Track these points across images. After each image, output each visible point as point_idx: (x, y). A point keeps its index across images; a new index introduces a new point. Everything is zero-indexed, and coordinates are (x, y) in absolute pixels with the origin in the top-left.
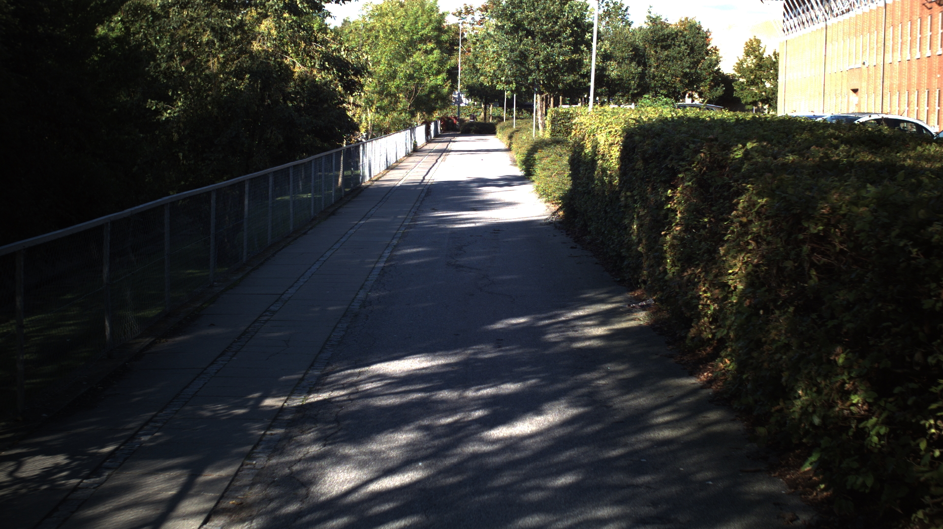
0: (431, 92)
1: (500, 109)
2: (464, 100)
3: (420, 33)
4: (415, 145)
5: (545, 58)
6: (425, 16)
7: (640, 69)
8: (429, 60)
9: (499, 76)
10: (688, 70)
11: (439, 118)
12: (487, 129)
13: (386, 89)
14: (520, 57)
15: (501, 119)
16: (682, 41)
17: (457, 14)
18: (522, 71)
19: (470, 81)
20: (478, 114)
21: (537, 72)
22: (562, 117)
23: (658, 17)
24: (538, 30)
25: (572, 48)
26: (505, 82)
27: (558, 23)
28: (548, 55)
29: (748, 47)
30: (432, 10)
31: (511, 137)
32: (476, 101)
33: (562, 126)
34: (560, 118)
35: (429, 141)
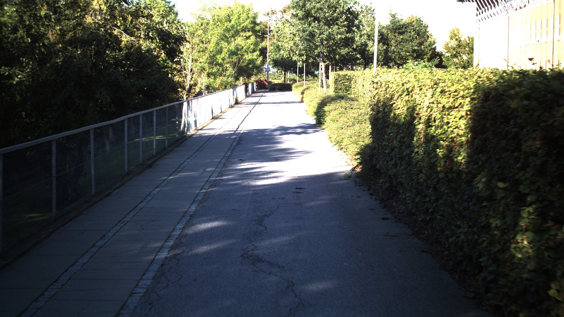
0: (249, 64)
1: (294, 74)
2: (271, 69)
3: (242, 25)
4: (237, 100)
5: (328, 37)
6: (245, 14)
7: (385, 47)
8: (247, 43)
9: (295, 51)
10: (416, 48)
11: (255, 81)
12: (285, 87)
13: (215, 60)
14: (310, 36)
15: (295, 81)
16: (411, 29)
17: (266, 14)
18: (311, 46)
19: (275, 56)
20: (280, 78)
21: (322, 46)
22: (343, 78)
23: (396, 14)
24: (322, 16)
25: (347, 29)
26: (299, 55)
27: (337, 12)
28: (329, 34)
29: (451, 34)
30: (249, 10)
31: (303, 93)
32: (279, 70)
33: (342, 85)
34: (341, 79)
35: (247, 96)
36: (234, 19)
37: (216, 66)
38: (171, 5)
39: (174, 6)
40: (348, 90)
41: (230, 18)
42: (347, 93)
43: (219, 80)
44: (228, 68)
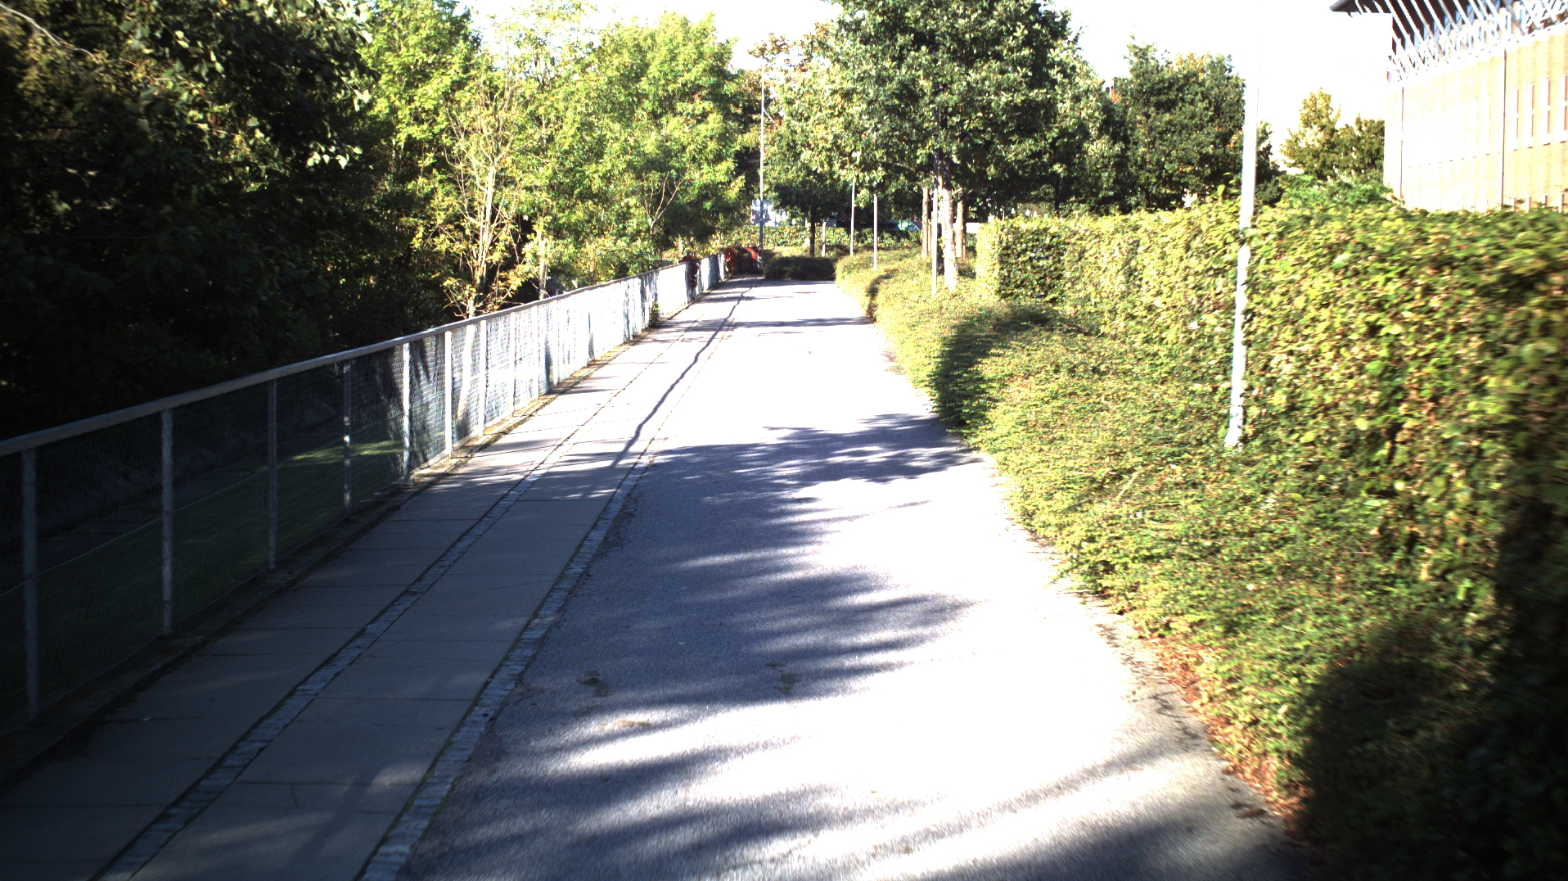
0: (703, 197)
1: (841, 230)
2: (773, 215)
3: (681, 80)
4: (655, 315)
5: (963, 100)
6: (691, 45)
7: (1117, 148)
8: (698, 134)
9: (848, 150)
10: (1211, 150)
12: (815, 270)
13: (580, 182)
14: (899, 97)
15: (843, 251)
16: (1197, 94)
17: (757, 52)
18: (906, 133)
19: (783, 176)
20: (799, 241)
21: (942, 133)
22: (1030, 244)
23: (1149, 46)
24: (944, 29)
25: (1030, 74)
26: (861, 163)
27: (995, 13)
28: (968, 91)
29: (1308, 110)
30: (704, 33)
31: (873, 292)
32: (793, 216)
33: (1029, 268)
34: (1024, 246)
35: (694, 299)
36: (657, 61)
37: (583, 202)
38: (458, 12)
39: (466, 16)
40: (1051, 287)
41: (645, 57)
42: (1047, 299)
43: (594, 249)
44: (632, 211)
